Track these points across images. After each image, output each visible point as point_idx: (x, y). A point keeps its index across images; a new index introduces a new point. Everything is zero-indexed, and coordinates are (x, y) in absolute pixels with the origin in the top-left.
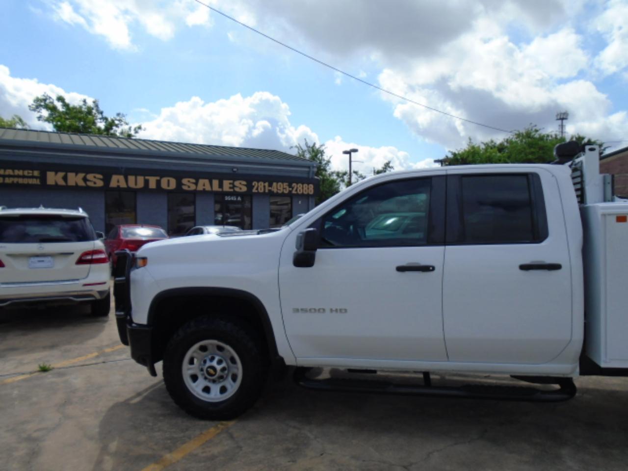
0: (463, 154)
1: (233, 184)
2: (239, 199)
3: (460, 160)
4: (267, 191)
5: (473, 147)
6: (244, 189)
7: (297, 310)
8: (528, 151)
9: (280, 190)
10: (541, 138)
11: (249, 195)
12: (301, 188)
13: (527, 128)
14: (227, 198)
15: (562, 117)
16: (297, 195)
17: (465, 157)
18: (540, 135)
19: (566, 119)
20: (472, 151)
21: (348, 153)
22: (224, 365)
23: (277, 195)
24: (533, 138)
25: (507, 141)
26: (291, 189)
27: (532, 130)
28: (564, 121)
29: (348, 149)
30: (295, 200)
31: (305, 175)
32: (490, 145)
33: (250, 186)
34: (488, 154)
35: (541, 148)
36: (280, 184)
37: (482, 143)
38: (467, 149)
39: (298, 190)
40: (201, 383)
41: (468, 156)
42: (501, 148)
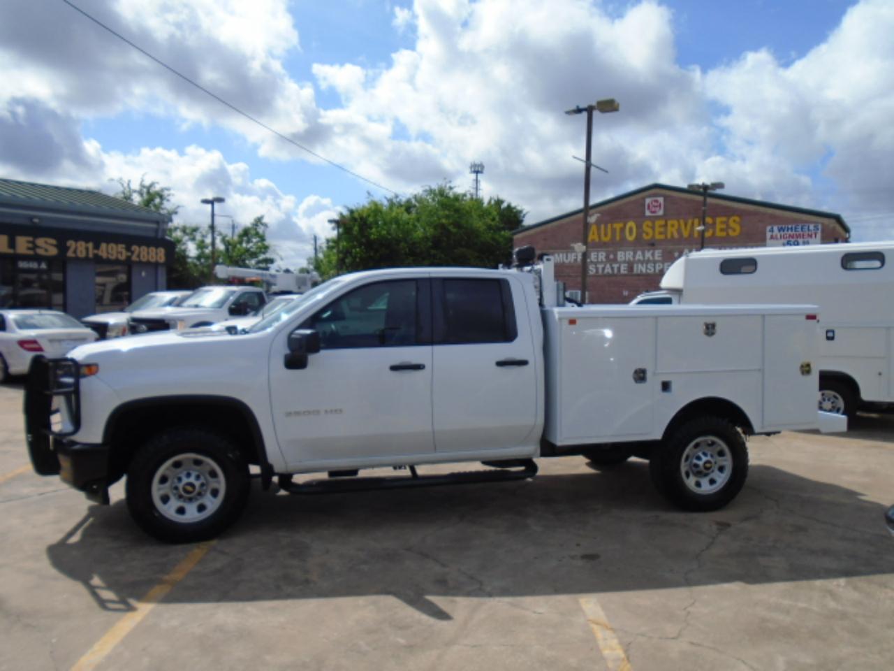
0: (363, 211)
1: (33, 243)
2: (44, 266)
3: (359, 220)
4: (91, 255)
5: (375, 204)
6: (53, 251)
7: (289, 414)
8: (441, 213)
9: (112, 255)
10: (458, 198)
11: (60, 262)
12: (145, 253)
13: (440, 184)
14: (23, 265)
15: (477, 169)
16: (140, 263)
17: (365, 215)
18: (455, 193)
19: (481, 172)
20: (373, 208)
21: (211, 202)
22: (202, 480)
23: (108, 262)
24: (447, 197)
25: (415, 197)
26: (129, 254)
27: (445, 186)
28: (479, 175)
29: (210, 197)
30: (135, 270)
31: (152, 234)
32: (394, 201)
33: (63, 248)
34: (394, 214)
35: (457, 211)
36: (112, 245)
37: (386, 198)
38: (367, 205)
39: (142, 256)
40: (174, 504)
41: (369, 216)
42: (408, 207)
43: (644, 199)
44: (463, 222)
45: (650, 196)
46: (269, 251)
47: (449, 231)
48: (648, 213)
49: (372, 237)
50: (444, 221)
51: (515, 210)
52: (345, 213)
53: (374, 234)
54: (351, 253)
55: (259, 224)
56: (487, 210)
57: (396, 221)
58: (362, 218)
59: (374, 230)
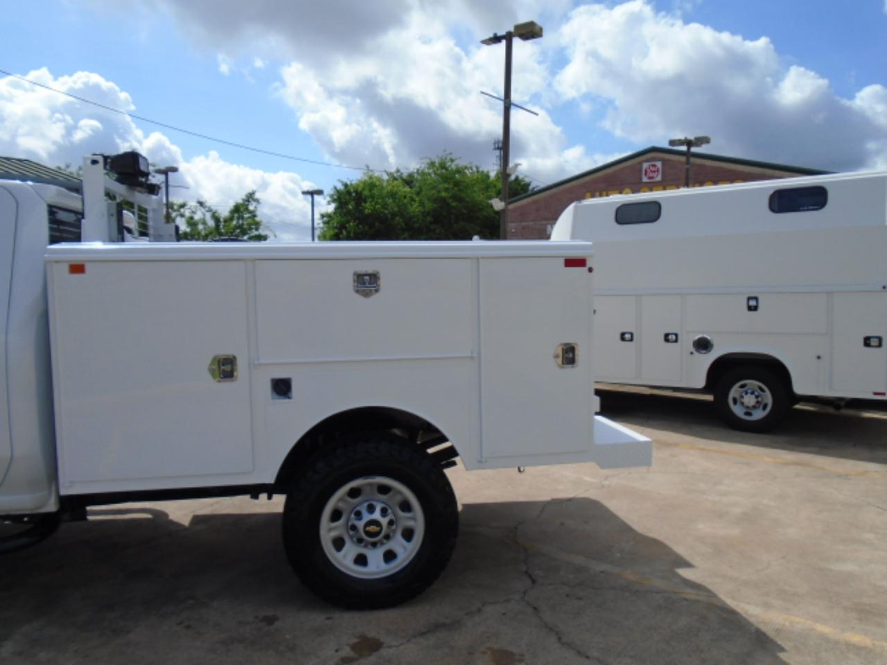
3: (353, 194)
5: (371, 178)
8: (441, 186)
10: (459, 171)
13: (440, 156)
17: (360, 189)
18: (457, 166)
20: (369, 181)
24: (448, 169)
25: (418, 171)
27: (446, 158)
32: (395, 175)
35: (457, 184)
37: (386, 171)
41: (364, 189)
42: (409, 181)
43: (640, 163)
44: (463, 195)
45: (647, 161)
46: (261, 227)
47: (448, 205)
48: (645, 179)
49: (367, 211)
50: (443, 194)
51: (523, 183)
52: (340, 187)
53: (368, 208)
54: (345, 228)
55: (250, 199)
56: (492, 183)
57: (393, 195)
58: (356, 192)
59: (368, 205)
